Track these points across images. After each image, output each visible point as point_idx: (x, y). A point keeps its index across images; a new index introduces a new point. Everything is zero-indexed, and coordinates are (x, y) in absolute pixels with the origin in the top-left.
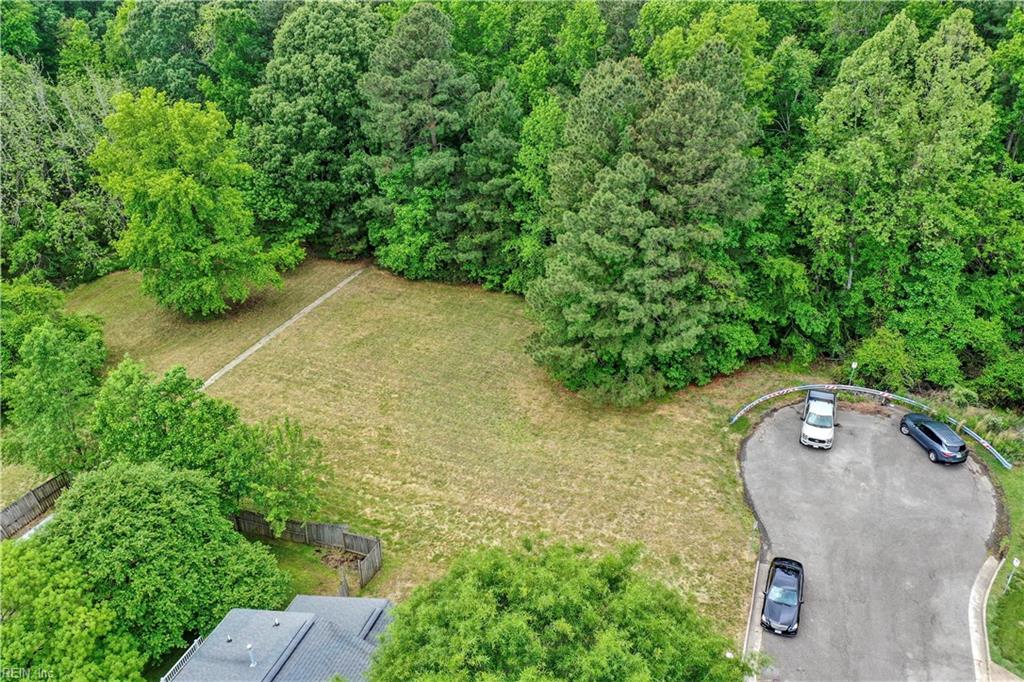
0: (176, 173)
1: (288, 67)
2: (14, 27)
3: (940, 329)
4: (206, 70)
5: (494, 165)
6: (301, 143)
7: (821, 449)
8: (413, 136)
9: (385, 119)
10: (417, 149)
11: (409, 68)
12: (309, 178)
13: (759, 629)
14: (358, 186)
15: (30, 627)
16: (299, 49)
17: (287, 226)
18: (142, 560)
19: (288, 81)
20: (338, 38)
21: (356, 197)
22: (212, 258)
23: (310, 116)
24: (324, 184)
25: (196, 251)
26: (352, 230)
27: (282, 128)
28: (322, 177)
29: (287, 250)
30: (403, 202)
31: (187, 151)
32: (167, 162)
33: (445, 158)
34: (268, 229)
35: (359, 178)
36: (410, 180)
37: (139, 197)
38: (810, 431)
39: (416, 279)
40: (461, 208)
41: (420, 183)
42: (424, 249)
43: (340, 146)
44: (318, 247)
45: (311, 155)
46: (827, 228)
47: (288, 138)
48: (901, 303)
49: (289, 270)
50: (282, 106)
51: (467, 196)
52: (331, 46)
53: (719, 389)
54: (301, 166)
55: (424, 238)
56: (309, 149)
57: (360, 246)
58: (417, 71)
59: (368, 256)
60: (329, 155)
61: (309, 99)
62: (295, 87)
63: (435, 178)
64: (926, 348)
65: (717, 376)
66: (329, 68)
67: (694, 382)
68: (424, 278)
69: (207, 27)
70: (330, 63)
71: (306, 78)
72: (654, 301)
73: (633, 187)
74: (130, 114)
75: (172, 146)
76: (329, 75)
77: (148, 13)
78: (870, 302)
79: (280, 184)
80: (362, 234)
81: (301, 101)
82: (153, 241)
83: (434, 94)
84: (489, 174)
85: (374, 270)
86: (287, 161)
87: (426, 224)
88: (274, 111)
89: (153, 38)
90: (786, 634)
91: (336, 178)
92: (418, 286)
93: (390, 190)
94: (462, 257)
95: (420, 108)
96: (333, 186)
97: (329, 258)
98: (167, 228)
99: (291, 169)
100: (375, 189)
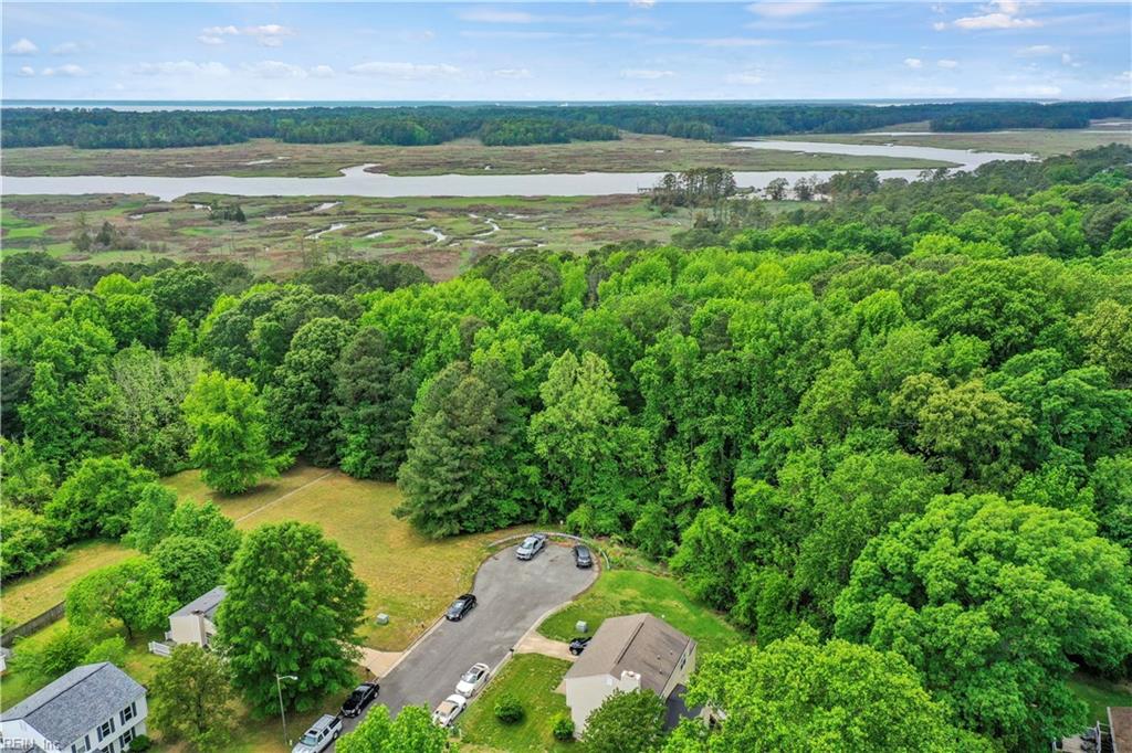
0: (224, 414)
1: (296, 356)
2: (144, 323)
3: (610, 505)
4: (252, 355)
5: (401, 413)
6: (300, 398)
7: (524, 559)
8: (360, 397)
9: (343, 387)
10: (362, 403)
11: (359, 360)
12: (303, 418)
13: (445, 618)
14: (331, 422)
15: (142, 584)
16: (304, 346)
17: (288, 445)
18: (186, 569)
19: (296, 364)
20: (326, 341)
21: (330, 429)
22: (239, 461)
23: (306, 384)
24: (310, 422)
25: (231, 456)
26: (326, 448)
27: (290, 390)
28: (311, 417)
29: (285, 459)
30: (354, 433)
31: (231, 404)
32: (221, 409)
33: (375, 409)
34: (276, 447)
35: (332, 418)
36: (357, 421)
37: (204, 427)
38: (520, 550)
39: (361, 479)
40: (384, 436)
41: (363, 422)
42: (364, 460)
43: (323, 399)
44: (306, 460)
45: (305, 405)
46: (542, 449)
47: (292, 395)
48: (592, 491)
49: (284, 470)
50: (292, 377)
51: (389, 430)
52: (321, 346)
53: (496, 534)
54: (298, 411)
55: (363, 454)
56: (304, 401)
57: (331, 458)
58: (361, 363)
59: (334, 465)
60: (315, 405)
61: (307, 374)
62: (299, 367)
63: (370, 420)
64: (604, 516)
65: (497, 529)
66: (318, 359)
67: (483, 531)
68: (366, 478)
69: (256, 331)
70: (319, 355)
71: (305, 363)
72: (447, 482)
73: (439, 427)
74: (206, 385)
75: (225, 400)
76: (318, 362)
77: (224, 322)
78: (581, 491)
79: (286, 422)
80: (333, 451)
81: (302, 375)
82: (208, 450)
83: (371, 374)
84: (399, 418)
85: (339, 472)
86: (291, 408)
87: (365, 445)
88: (286, 380)
89: (225, 335)
90: (453, 620)
91: (320, 418)
92: (362, 482)
93: (346, 426)
94: (385, 465)
95: (362, 382)
96: (316, 422)
97: (314, 466)
98: (216, 444)
99: (292, 412)
100: (339, 425)
